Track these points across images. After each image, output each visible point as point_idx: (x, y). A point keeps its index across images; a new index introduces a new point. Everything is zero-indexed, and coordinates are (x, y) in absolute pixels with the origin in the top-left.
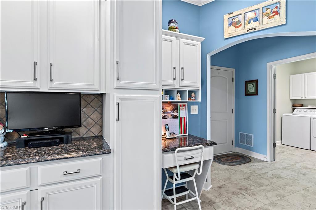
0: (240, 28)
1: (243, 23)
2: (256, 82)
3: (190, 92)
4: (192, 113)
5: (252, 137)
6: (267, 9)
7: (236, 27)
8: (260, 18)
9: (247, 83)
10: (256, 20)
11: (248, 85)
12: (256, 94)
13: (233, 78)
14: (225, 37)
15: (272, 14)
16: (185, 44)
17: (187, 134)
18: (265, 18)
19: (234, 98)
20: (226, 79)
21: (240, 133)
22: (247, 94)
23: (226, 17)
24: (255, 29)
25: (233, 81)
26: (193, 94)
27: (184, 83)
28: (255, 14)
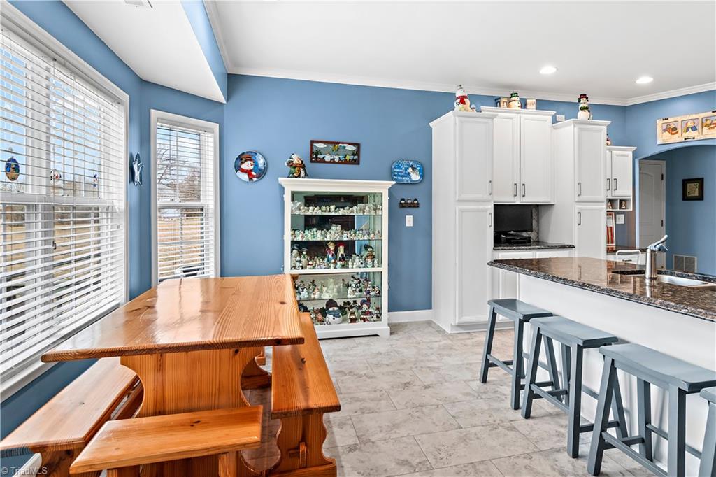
0: (676, 136)
1: (679, 130)
2: (701, 181)
3: (621, 201)
4: (617, 223)
5: (694, 261)
6: (706, 120)
7: (672, 134)
8: (699, 127)
9: (686, 182)
10: (694, 129)
11: (688, 185)
12: (701, 197)
13: (662, 175)
14: (658, 143)
15: (712, 126)
16: (617, 155)
17: (614, 244)
18: (705, 128)
19: (664, 204)
20: (652, 176)
21: (674, 255)
22: (686, 198)
23: (660, 122)
24: (694, 138)
25: (662, 179)
26: (624, 203)
27: (616, 193)
28: (694, 123)
